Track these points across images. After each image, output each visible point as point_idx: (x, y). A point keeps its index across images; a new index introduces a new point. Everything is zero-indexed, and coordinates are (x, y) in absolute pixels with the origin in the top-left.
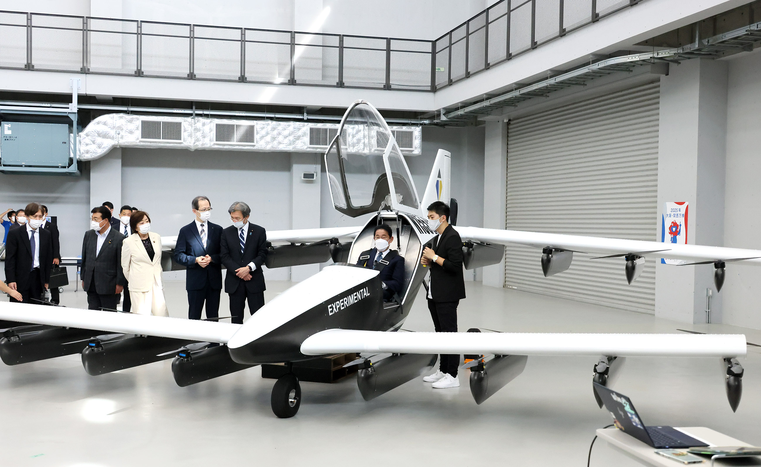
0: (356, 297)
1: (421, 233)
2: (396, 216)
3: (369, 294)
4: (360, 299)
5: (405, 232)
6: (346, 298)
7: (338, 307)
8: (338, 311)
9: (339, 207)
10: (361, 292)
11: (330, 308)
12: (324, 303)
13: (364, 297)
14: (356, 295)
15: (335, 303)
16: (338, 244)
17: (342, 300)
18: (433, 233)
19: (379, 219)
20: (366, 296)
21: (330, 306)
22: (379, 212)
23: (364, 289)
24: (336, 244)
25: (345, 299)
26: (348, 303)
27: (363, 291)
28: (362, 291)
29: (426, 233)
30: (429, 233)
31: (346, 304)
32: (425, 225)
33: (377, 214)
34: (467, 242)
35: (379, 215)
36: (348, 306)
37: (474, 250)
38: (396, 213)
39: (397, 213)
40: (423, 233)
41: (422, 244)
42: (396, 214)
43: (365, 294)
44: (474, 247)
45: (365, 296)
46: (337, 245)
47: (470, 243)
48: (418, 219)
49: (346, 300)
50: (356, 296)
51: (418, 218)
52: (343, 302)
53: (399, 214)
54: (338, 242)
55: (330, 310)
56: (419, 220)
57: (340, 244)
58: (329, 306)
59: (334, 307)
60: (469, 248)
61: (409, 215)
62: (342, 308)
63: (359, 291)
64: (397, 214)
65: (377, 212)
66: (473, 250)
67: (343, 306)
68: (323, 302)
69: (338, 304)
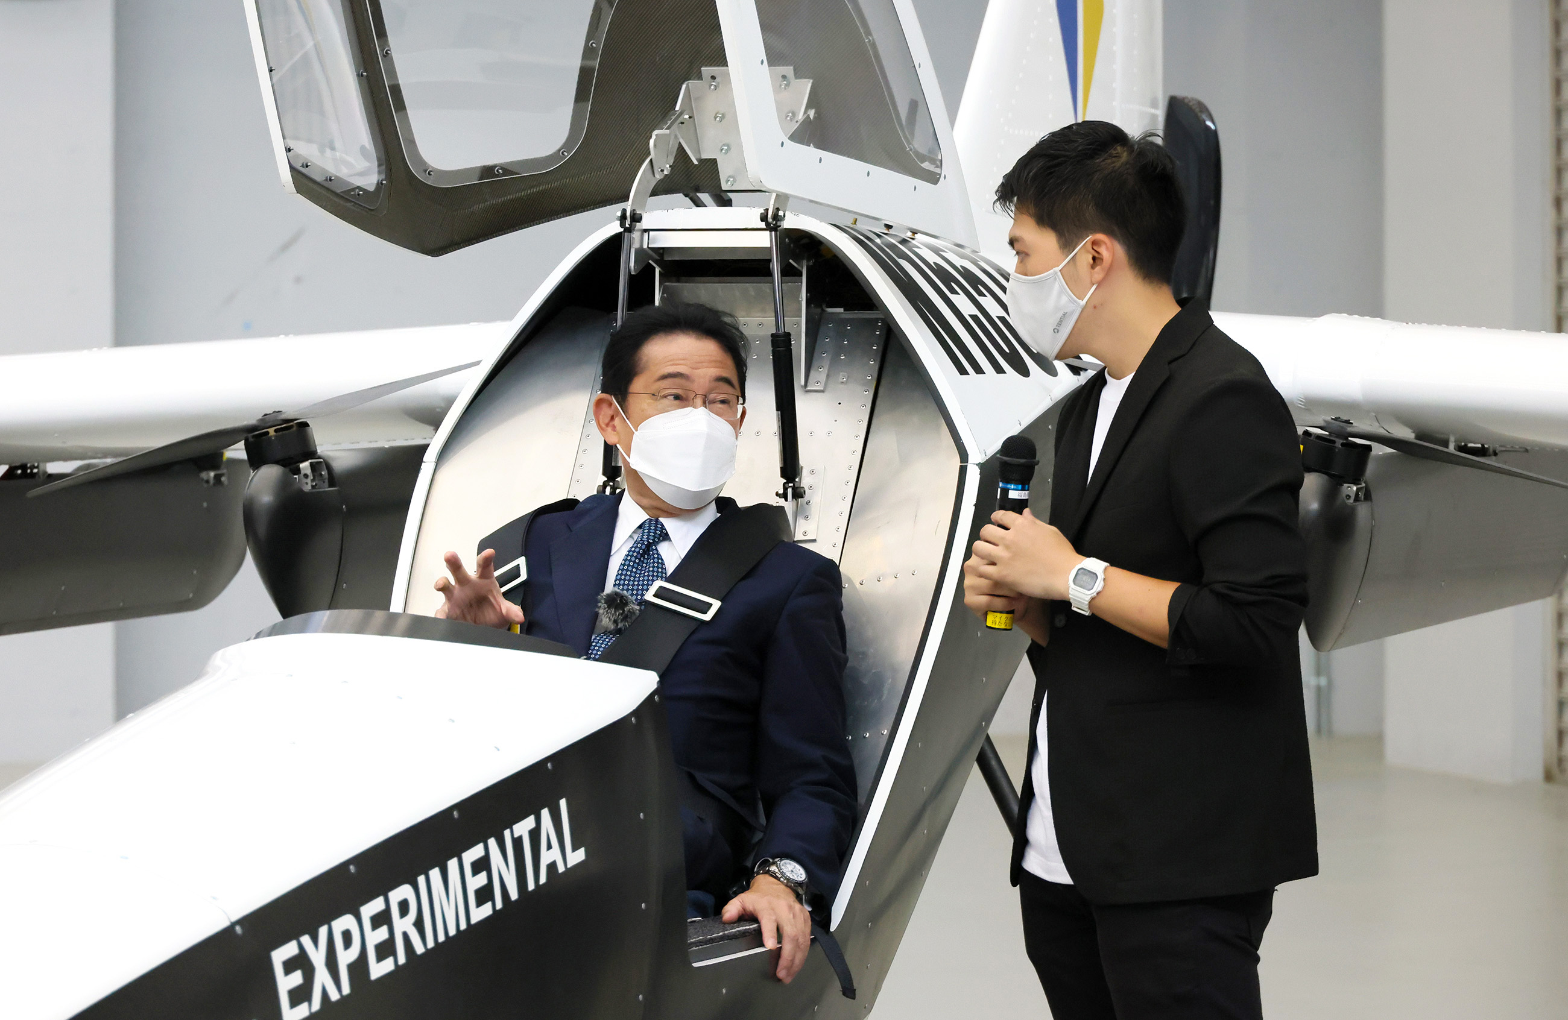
0: (481, 879)
1: (963, 371)
2: (763, 240)
3: (577, 857)
4: (514, 895)
5: (835, 362)
6: (403, 892)
7: (346, 957)
8: (346, 990)
9: (318, 178)
10: (518, 842)
11: (290, 966)
12: (238, 929)
13: (543, 879)
14: (482, 865)
15: (323, 931)
16: (305, 466)
17: (376, 906)
18: (1052, 372)
19: (629, 263)
20: (561, 869)
21: (289, 950)
22: (628, 206)
23: (545, 813)
24: (290, 464)
25: (397, 895)
26: (419, 924)
27: (535, 834)
28: (523, 828)
29: (999, 370)
30: (1024, 372)
31: (406, 936)
32: (988, 302)
33: (615, 228)
34: (1319, 437)
35: (629, 230)
36: (419, 949)
37: (1374, 496)
38: (764, 218)
39: (776, 217)
40: (979, 370)
41: (977, 456)
42: (769, 228)
43: (546, 858)
44: (1371, 469)
45: (552, 867)
46: (297, 471)
47: (1339, 442)
48: (932, 258)
49: (404, 907)
50: (484, 875)
51: (937, 251)
52: (382, 919)
53: (790, 222)
54: (309, 453)
55: (287, 983)
56: (939, 271)
57: (321, 466)
58: (281, 955)
59: (318, 957)
60: (1336, 481)
61: (864, 226)
62: (379, 969)
63: (507, 833)
64: (772, 222)
65: (616, 210)
66: (1368, 497)
67: (385, 949)
68: (233, 925)
69: (347, 936)
